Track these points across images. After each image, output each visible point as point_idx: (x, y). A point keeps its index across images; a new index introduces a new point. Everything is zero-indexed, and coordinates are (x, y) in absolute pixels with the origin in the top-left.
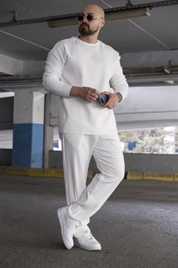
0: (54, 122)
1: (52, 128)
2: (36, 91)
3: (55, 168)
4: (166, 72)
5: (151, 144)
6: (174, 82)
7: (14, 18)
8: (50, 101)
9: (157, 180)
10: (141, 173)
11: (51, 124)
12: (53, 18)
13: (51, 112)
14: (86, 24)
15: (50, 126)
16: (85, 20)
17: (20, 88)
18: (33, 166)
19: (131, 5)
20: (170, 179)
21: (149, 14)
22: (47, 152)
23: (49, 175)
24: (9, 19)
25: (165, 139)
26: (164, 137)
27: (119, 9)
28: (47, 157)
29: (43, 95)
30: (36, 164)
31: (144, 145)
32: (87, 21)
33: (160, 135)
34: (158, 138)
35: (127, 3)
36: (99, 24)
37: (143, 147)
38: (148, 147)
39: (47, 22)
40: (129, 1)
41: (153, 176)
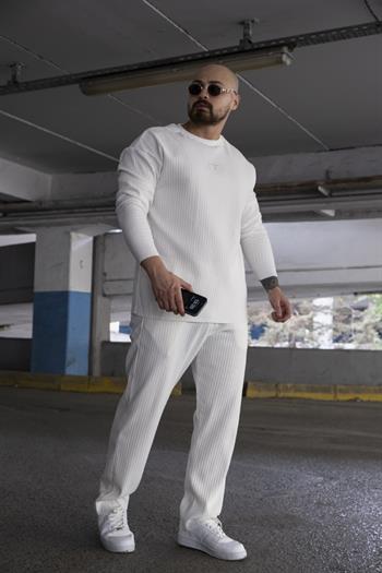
0: (111, 288)
1: (106, 300)
2: (75, 230)
3: (113, 375)
4: (320, 192)
5: (292, 328)
6: (336, 213)
7: (14, 77)
8: (104, 251)
9: (304, 399)
10: (274, 385)
11: (107, 293)
12: (90, 75)
13: (106, 271)
15: (104, 295)
16: (205, 94)
17: (48, 226)
18: (71, 370)
19: (250, 42)
20: (329, 397)
21: (288, 62)
22: (97, 345)
23: (98, 389)
25: (315, 319)
26: (314, 315)
27: (225, 52)
28: (97, 354)
29: (91, 239)
30: (76, 367)
31: (278, 330)
32: (208, 97)
33: (307, 312)
34: (305, 317)
35: (242, 38)
36: (229, 105)
37: (278, 334)
38: (287, 334)
40: (245, 35)
41: (297, 390)
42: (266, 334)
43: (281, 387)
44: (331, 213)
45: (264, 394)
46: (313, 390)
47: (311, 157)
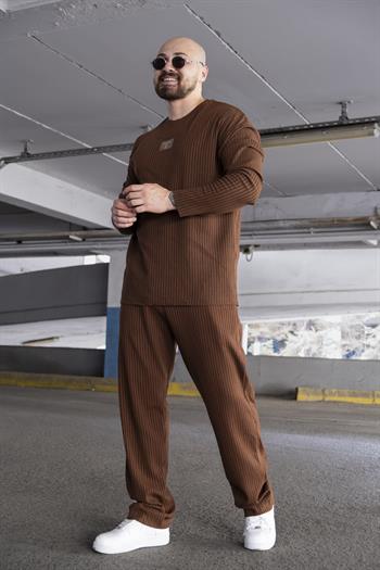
4: (372, 226)
6: (378, 243)
10: (321, 390)
16: (169, 67)
19: (347, 118)
20: (368, 401)
27: (327, 124)
31: (299, 345)
32: (173, 69)
34: (321, 333)
35: (340, 115)
36: (196, 76)
40: (343, 112)
41: (340, 395)
42: (287, 348)
44: (375, 242)
45: (312, 398)
46: (354, 395)
47: (361, 196)
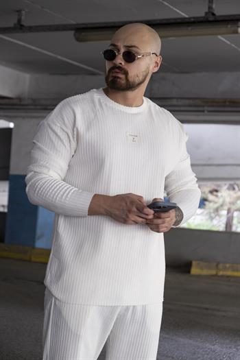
5: (230, 203)
7: (19, 21)
10: (215, 264)
14: (120, 68)
19: (213, 14)
24: (11, 22)
32: (123, 63)
35: (207, 10)
36: (148, 68)
39: (73, 32)
40: (210, 8)
41: (234, 270)
43: (221, 266)
45: (205, 272)
